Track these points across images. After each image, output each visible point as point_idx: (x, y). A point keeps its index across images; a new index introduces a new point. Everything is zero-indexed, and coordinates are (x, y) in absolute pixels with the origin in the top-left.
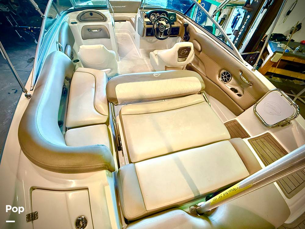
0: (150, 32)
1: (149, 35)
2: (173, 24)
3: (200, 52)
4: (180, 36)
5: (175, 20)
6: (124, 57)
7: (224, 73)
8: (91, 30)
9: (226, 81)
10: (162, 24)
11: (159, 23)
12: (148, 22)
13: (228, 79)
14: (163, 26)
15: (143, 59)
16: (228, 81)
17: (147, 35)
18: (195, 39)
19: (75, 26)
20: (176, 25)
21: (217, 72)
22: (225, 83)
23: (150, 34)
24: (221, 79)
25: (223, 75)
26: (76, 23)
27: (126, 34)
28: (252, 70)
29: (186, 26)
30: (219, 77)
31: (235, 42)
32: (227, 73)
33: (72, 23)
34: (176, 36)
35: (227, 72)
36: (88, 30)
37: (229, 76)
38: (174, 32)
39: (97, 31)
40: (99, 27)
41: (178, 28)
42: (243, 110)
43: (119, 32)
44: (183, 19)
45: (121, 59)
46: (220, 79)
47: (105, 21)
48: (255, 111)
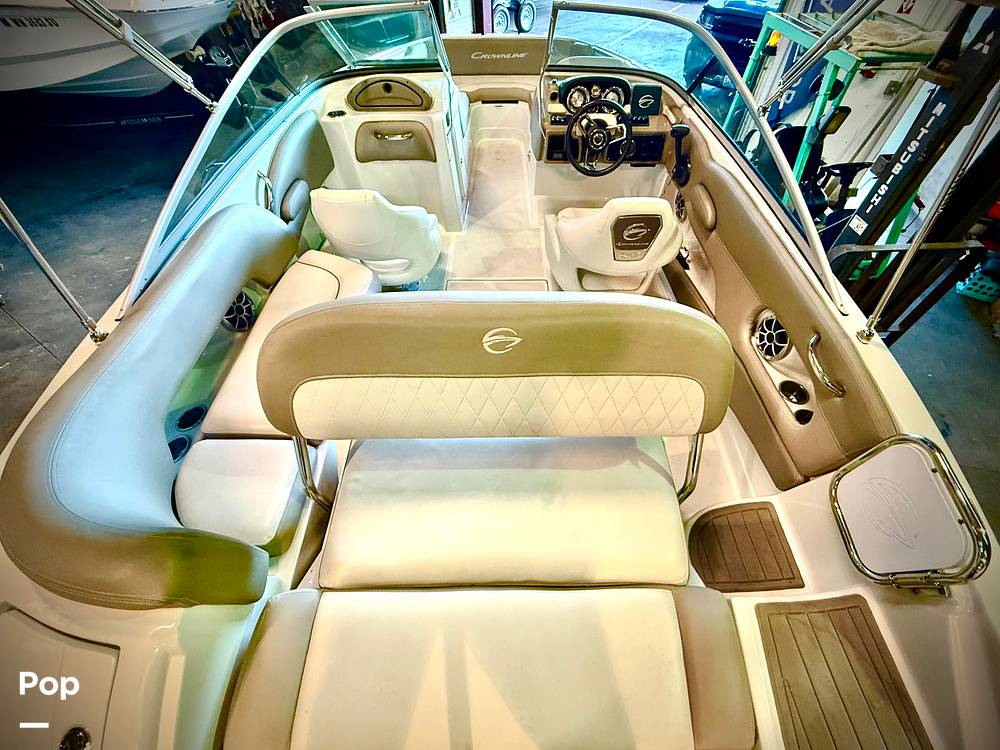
0: (559, 148)
1: (556, 156)
2: (646, 123)
3: (712, 230)
4: (665, 164)
5: (656, 110)
6: (480, 218)
7: (769, 323)
8: (383, 136)
9: (769, 352)
10: (602, 124)
11: (589, 120)
12: (560, 114)
13: (778, 349)
14: (602, 133)
15: (539, 229)
16: (777, 353)
17: (550, 158)
18: (702, 184)
19: (337, 124)
20: (654, 126)
21: (748, 313)
22: (768, 357)
23: (561, 156)
24: (758, 343)
25: (763, 330)
26: (342, 113)
27: (513, 141)
28: (860, 335)
29: (681, 134)
30: (753, 331)
31: (874, 198)
32: (778, 326)
33: (330, 114)
34: (653, 166)
35: (777, 322)
36: (376, 134)
37: (782, 338)
38: (646, 151)
39: (399, 137)
40: (407, 126)
41: (659, 138)
42: (800, 478)
43: (493, 136)
44: (680, 109)
45: (470, 223)
46: (755, 341)
47: (427, 109)
48: (834, 499)
